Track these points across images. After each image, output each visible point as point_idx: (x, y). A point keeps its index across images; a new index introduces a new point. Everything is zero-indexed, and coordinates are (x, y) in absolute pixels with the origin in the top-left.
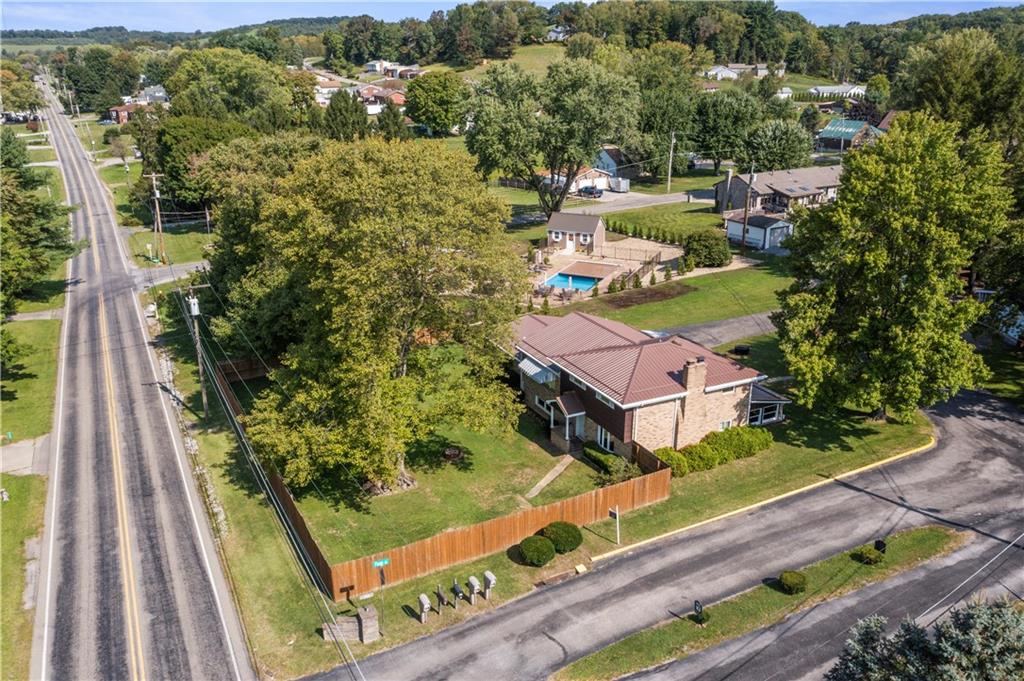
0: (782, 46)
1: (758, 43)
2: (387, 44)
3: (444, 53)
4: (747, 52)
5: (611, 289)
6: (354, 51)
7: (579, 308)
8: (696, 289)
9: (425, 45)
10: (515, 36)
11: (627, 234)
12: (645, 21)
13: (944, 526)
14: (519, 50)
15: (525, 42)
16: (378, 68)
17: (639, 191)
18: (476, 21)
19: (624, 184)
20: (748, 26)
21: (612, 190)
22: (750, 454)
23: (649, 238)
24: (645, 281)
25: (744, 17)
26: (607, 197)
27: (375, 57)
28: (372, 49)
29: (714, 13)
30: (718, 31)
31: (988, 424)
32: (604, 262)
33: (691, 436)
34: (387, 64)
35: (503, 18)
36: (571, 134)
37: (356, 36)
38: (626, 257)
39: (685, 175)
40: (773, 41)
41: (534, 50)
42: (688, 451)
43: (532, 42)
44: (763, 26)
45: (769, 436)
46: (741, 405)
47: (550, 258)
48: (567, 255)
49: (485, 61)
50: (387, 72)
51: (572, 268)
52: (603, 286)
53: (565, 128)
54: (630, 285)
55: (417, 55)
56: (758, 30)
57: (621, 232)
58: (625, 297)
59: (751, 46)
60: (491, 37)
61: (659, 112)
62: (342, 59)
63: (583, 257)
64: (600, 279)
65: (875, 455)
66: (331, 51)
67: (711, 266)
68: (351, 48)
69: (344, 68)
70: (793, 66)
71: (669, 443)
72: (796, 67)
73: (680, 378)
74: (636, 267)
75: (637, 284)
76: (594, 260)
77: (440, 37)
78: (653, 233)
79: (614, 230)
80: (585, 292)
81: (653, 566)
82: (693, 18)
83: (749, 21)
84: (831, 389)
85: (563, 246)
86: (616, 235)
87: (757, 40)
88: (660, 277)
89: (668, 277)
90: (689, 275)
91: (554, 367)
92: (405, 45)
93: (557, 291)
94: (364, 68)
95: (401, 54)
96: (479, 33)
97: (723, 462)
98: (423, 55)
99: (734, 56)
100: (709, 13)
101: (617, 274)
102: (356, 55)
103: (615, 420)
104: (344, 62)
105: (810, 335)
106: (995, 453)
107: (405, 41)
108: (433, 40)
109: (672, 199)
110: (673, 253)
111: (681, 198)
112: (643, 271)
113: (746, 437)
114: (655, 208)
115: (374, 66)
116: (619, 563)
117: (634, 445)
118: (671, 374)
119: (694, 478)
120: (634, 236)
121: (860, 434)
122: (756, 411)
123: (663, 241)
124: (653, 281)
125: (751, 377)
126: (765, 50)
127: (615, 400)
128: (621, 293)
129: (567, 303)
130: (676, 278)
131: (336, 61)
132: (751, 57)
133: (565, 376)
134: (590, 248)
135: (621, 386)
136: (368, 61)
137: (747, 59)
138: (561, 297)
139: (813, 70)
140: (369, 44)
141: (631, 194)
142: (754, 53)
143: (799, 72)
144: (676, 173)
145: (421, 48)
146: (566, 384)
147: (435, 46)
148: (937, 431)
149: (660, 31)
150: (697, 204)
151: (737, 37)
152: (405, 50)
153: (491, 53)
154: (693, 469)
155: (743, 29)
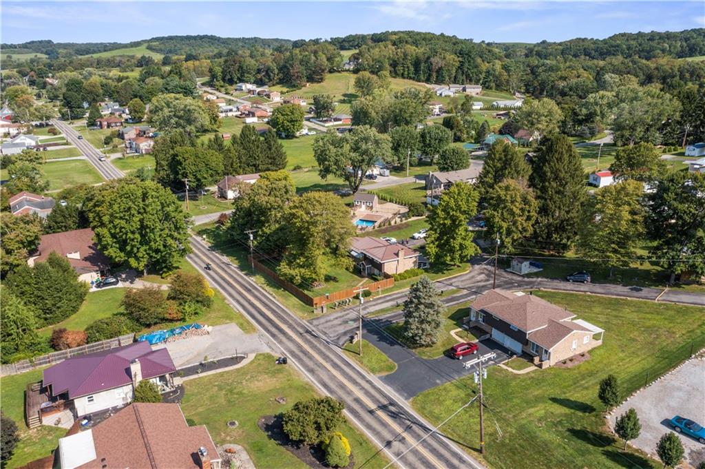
0: (481, 73)
1: (467, 72)
2: (248, 73)
3: (283, 79)
4: (460, 77)
5: (380, 226)
6: (228, 77)
7: (368, 234)
8: (411, 226)
9: (272, 74)
10: (325, 69)
11: (387, 200)
12: (401, 60)
13: (459, 289)
14: (328, 76)
15: (330, 72)
16: (244, 88)
17: (394, 175)
18: (301, 61)
19: (387, 172)
20: (460, 62)
21: (381, 175)
22: (417, 275)
23: (396, 203)
24: (393, 223)
25: (458, 57)
26: (380, 179)
27: (241, 81)
28: (239, 75)
29: (440, 54)
30: (443, 66)
31: (486, 267)
32: (377, 214)
33: (401, 270)
34: (250, 86)
35: (317, 59)
36: (363, 160)
37: (229, 68)
38: (387, 211)
39: (416, 166)
40: (475, 70)
41: (336, 76)
42: (400, 275)
43: (335, 71)
44: (469, 62)
45: (423, 271)
46: (415, 262)
47: (355, 212)
48: (362, 211)
49: (308, 84)
50: (250, 91)
51: (364, 217)
52: (377, 224)
53: (360, 158)
54: (387, 224)
55: (267, 80)
56: (466, 65)
57: (385, 200)
58: (385, 229)
59: (463, 73)
60: (311, 70)
61: (403, 138)
62: (221, 81)
63: (369, 212)
64: (376, 222)
65: (450, 275)
66: (213, 77)
67: (418, 216)
68: (226, 75)
69: (222, 87)
70: (487, 85)
71: (395, 273)
72: (489, 86)
73: (397, 255)
74: (390, 216)
75: (390, 224)
76: (373, 214)
77: (280, 69)
78: (398, 200)
79: (382, 199)
80: (370, 227)
81: (388, 298)
82: (429, 58)
83: (461, 59)
84: (438, 256)
85: (360, 206)
86: (383, 201)
87: (466, 70)
88: (398, 220)
89: (401, 221)
90: (409, 220)
91: (362, 253)
92: (258, 73)
93: (360, 227)
94: (235, 86)
95: (257, 79)
96: (304, 68)
97: (409, 277)
98: (270, 80)
99: (453, 79)
100: (438, 55)
101: (382, 219)
102: (229, 79)
103: (379, 266)
104: (222, 83)
105: (432, 242)
106: (482, 273)
107: (259, 71)
108: (276, 71)
109: (408, 179)
110: (404, 210)
111: (412, 180)
112: (393, 218)
113: (416, 271)
114: (400, 186)
115: (241, 87)
116: (381, 298)
117: (385, 273)
118: (395, 254)
119: (400, 281)
120: (390, 202)
121: (448, 270)
122: (420, 264)
123: (402, 204)
124: (396, 223)
125: (417, 254)
126: (471, 75)
127: (380, 261)
128: (384, 228)
129: (364, 232)
130: (404, 221)
131: (218, 83)
132: (463, 80)
133: (365, 255)
134: (372, 208)
135: (381, 257)
136: (236, 83)
137: (461, 81)
138: (361, 229)
139: (499, 87)
140: (237, 72)
141: (391, 177)
142: (464, 77)
143: (491, 88)
144: (411, 165)
145: (269, 76)
146: (366, 258)
147: (278, 75)
148: (471, 268)
149: (410, 65)
150: (419, 183)
151: (454, 68)
152: (259, 76)
153: (311, 79)
154: (401, 279)
155: (457, 64)
